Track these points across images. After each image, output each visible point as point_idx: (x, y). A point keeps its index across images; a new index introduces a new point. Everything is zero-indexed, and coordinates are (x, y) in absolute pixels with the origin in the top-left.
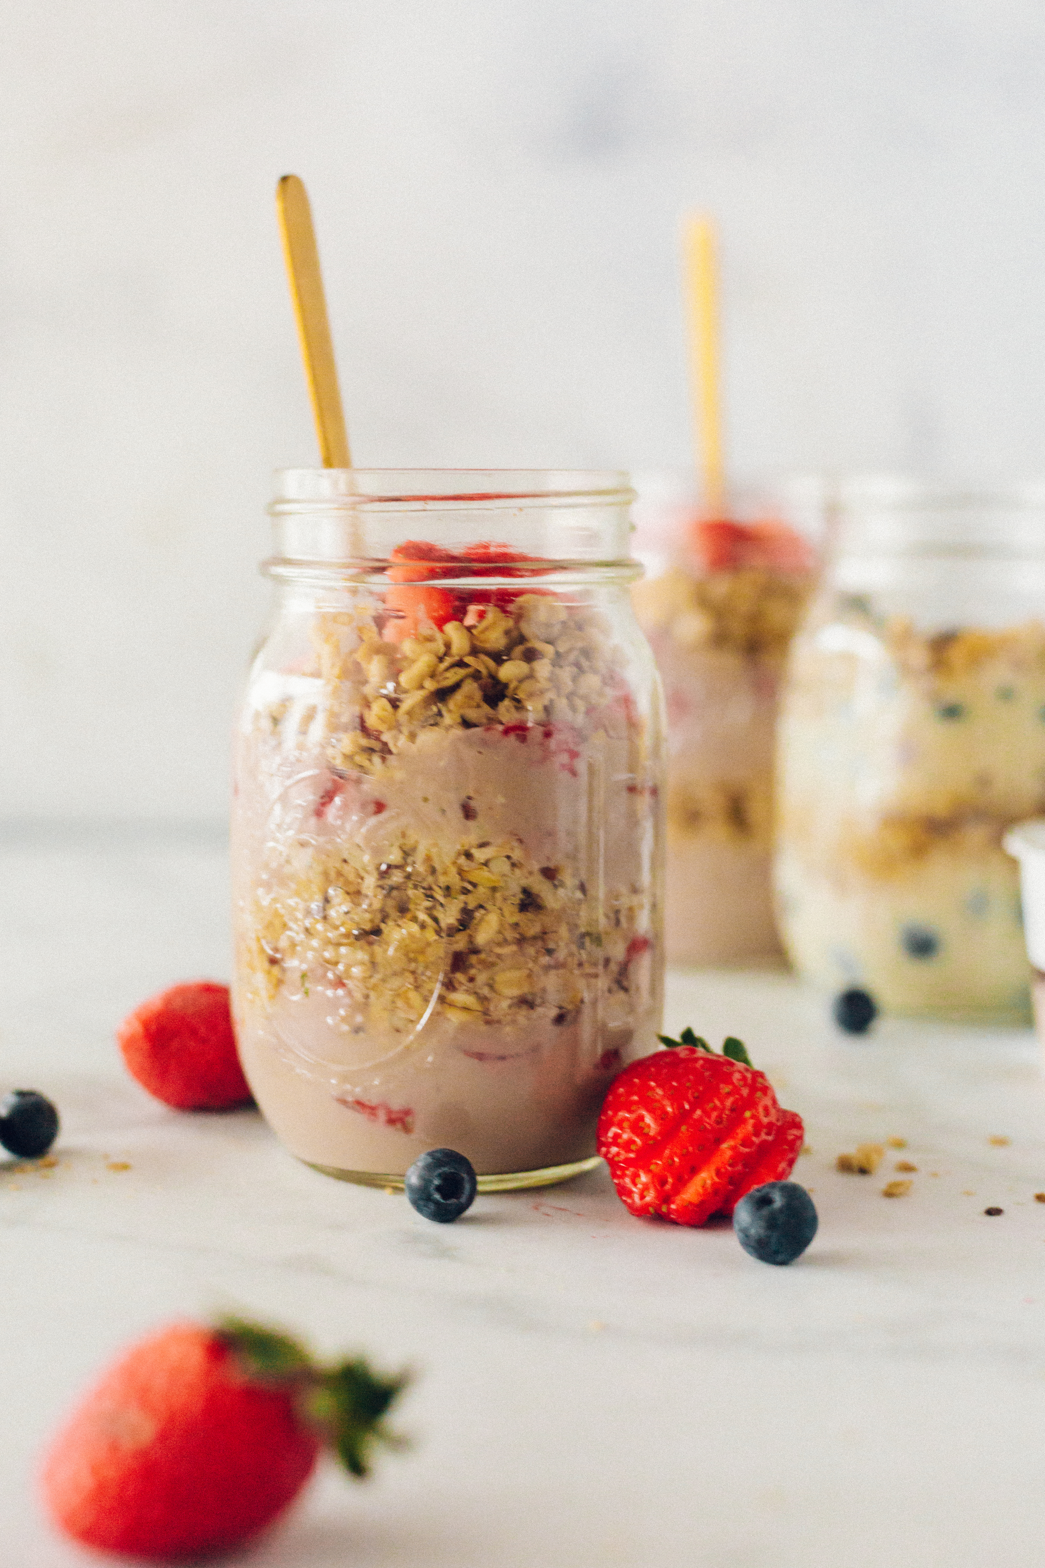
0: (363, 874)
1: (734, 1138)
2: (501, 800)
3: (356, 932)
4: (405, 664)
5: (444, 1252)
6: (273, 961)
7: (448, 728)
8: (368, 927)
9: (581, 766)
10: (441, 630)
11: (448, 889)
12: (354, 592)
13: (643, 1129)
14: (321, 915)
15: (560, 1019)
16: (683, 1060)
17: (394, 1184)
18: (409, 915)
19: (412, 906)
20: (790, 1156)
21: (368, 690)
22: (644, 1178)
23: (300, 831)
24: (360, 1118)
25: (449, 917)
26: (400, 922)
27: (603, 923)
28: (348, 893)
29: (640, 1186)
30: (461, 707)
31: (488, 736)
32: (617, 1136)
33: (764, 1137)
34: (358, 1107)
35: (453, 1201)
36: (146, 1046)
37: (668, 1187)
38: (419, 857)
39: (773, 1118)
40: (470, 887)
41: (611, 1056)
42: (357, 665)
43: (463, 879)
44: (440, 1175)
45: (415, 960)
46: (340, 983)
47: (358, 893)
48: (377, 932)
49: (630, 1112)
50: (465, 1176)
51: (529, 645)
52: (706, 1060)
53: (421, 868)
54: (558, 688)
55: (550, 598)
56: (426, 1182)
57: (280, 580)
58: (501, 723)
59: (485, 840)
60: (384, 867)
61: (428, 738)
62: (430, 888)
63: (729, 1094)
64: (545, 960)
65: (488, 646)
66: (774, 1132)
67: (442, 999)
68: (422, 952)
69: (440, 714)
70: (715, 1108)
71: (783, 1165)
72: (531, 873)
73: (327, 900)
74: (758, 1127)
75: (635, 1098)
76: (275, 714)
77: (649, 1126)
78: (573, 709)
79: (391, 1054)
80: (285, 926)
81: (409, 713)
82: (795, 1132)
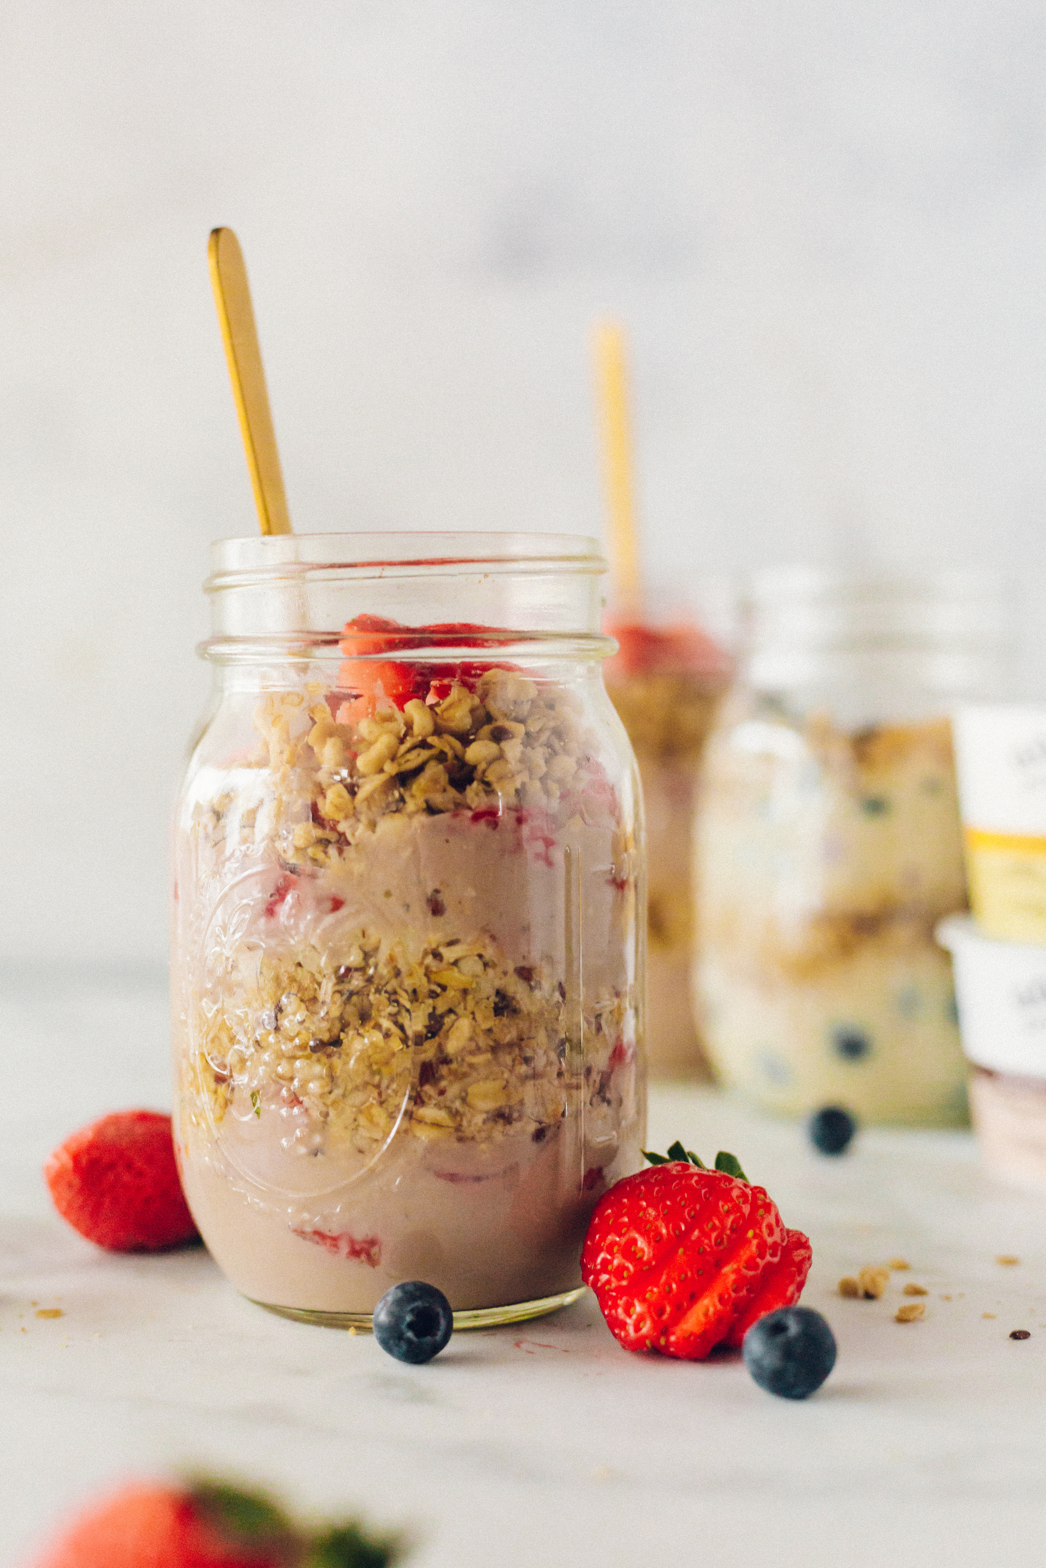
0: (319, 978)
1: (738, 1262)
2: (471, 893)
3: (312, 1043)
4: (362, 746)
5: (420, 1397)
6: (220, 1079)
7: (411, 816)
8: (326, 1037)
9: (558, 855)
10: (402, 710)
11: (414, 995)
12: (304, 669)
13: (635, 1253)
14: (274, 1025)
15: (539, 1135)
16: (675, 1177)
17: (357, 1324)
18: (372, 1023)
19: (374, 1013)
20: (798, 1279)
21: (322, 776)
22: (638, 1308)
23: (249, 933)
24: (321, 1251)
25: (416, 1024)
26: (361, 1031)
27: (584, 1028)
28: (302, 1000)
29: (634, 1317)
30: (425, 791)
31: (456, 822)
32: (605, 1262)
33: (768, 1258)
34: (316, 1238)
35: (428, 1339)
36: (77, 1182)
37: (665, 1317)
38: (383, 956)
39: (777, 1237)
40: (439, 990)
41: (595, 1176)
42: (310, 748)
43: (429, 981)
44: (412, 1311)
45: (379, 1072)
46: (295, 1100)
47: (314, 999)
48: (337, 1042)
49: (620, 1235)
50: (440, 1311)
51: (499, 723)
52: (699, 1175)
53: (384, 971)
54: (531, 771)
55: (518, 673)
56: (397, 1319)
57: (220, 661)
58: (470, 808)
59: (453, 938)
60: (342, 970)
61: (389, 826)
62: (395, 993)
63: (728, 1213)
64: (523, 1069)
65: (453, 725)
66: (779, 1253)
67: (409, 1115)
68: (387, 1063)
69: (402, 799)
70: (714, 1228)
71: (791, 1289)
72: (505, 973)
73: (279, 1009)
74: (762, 1247)
75: (626, 1219)
76: (217, 808)
77: (642, 1250)
78: (547, 792)
79: (354, 1177)
80: (232, 1039)
81: (369, 799)
82: (802, 1252)
